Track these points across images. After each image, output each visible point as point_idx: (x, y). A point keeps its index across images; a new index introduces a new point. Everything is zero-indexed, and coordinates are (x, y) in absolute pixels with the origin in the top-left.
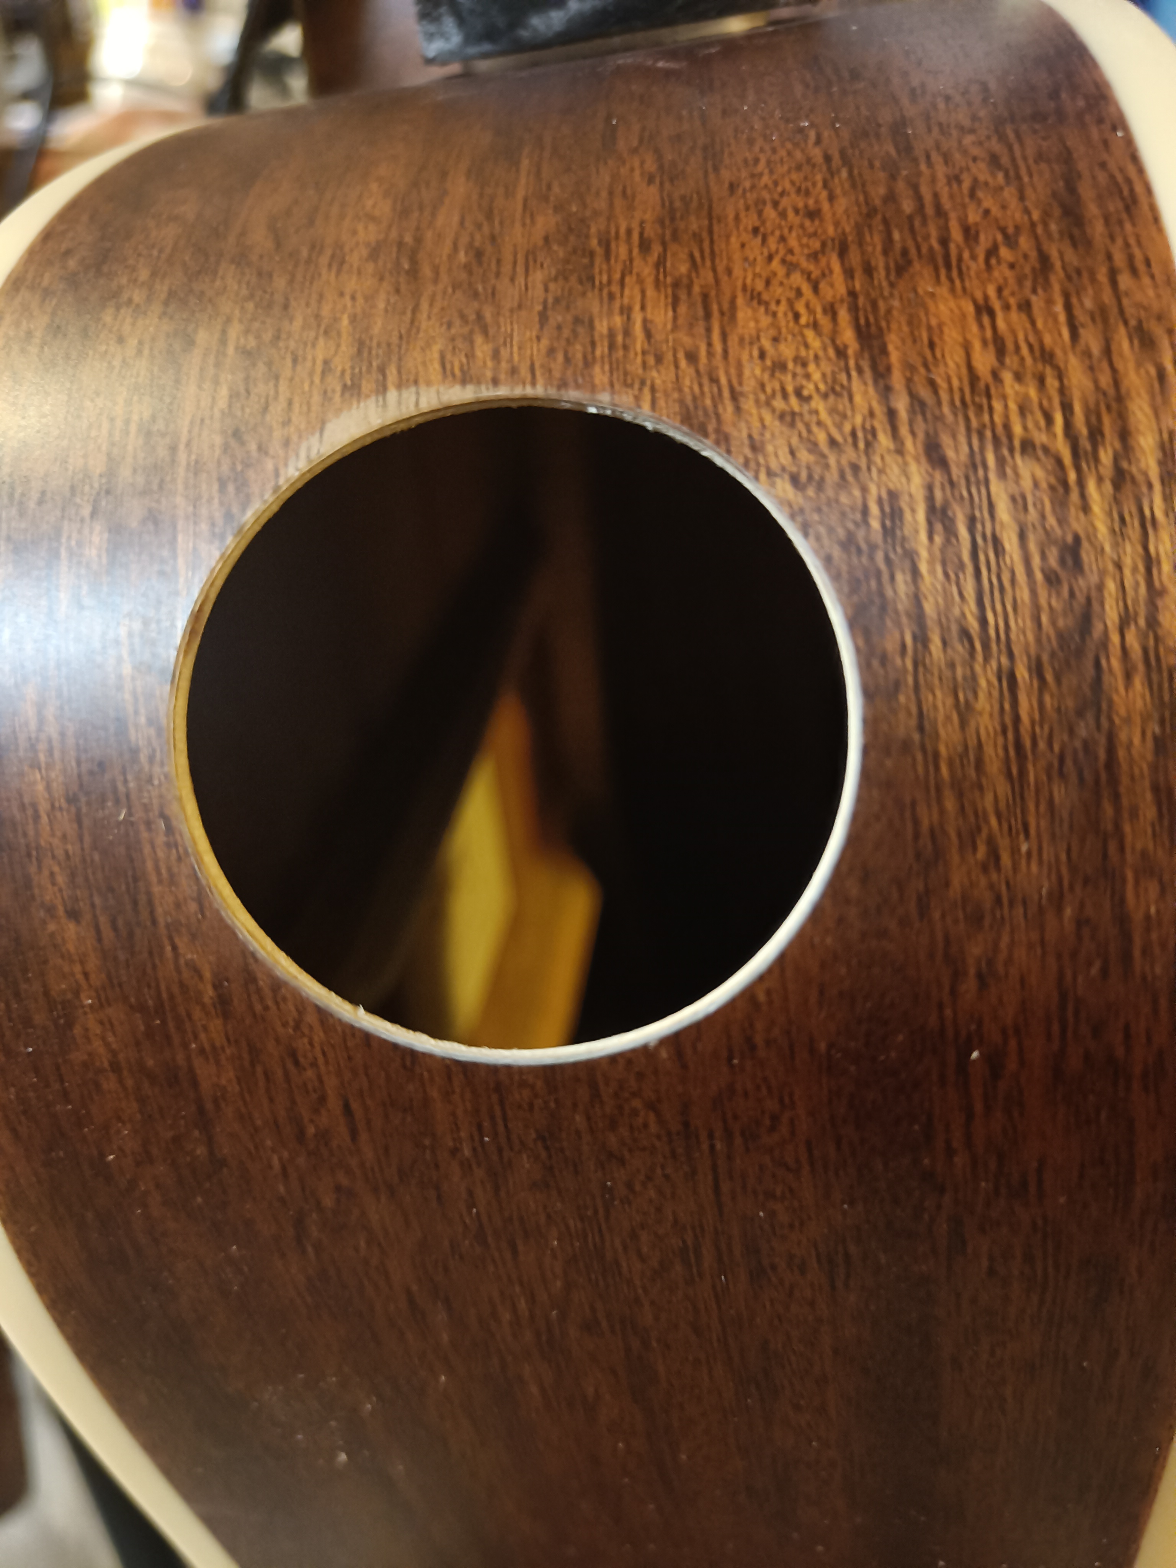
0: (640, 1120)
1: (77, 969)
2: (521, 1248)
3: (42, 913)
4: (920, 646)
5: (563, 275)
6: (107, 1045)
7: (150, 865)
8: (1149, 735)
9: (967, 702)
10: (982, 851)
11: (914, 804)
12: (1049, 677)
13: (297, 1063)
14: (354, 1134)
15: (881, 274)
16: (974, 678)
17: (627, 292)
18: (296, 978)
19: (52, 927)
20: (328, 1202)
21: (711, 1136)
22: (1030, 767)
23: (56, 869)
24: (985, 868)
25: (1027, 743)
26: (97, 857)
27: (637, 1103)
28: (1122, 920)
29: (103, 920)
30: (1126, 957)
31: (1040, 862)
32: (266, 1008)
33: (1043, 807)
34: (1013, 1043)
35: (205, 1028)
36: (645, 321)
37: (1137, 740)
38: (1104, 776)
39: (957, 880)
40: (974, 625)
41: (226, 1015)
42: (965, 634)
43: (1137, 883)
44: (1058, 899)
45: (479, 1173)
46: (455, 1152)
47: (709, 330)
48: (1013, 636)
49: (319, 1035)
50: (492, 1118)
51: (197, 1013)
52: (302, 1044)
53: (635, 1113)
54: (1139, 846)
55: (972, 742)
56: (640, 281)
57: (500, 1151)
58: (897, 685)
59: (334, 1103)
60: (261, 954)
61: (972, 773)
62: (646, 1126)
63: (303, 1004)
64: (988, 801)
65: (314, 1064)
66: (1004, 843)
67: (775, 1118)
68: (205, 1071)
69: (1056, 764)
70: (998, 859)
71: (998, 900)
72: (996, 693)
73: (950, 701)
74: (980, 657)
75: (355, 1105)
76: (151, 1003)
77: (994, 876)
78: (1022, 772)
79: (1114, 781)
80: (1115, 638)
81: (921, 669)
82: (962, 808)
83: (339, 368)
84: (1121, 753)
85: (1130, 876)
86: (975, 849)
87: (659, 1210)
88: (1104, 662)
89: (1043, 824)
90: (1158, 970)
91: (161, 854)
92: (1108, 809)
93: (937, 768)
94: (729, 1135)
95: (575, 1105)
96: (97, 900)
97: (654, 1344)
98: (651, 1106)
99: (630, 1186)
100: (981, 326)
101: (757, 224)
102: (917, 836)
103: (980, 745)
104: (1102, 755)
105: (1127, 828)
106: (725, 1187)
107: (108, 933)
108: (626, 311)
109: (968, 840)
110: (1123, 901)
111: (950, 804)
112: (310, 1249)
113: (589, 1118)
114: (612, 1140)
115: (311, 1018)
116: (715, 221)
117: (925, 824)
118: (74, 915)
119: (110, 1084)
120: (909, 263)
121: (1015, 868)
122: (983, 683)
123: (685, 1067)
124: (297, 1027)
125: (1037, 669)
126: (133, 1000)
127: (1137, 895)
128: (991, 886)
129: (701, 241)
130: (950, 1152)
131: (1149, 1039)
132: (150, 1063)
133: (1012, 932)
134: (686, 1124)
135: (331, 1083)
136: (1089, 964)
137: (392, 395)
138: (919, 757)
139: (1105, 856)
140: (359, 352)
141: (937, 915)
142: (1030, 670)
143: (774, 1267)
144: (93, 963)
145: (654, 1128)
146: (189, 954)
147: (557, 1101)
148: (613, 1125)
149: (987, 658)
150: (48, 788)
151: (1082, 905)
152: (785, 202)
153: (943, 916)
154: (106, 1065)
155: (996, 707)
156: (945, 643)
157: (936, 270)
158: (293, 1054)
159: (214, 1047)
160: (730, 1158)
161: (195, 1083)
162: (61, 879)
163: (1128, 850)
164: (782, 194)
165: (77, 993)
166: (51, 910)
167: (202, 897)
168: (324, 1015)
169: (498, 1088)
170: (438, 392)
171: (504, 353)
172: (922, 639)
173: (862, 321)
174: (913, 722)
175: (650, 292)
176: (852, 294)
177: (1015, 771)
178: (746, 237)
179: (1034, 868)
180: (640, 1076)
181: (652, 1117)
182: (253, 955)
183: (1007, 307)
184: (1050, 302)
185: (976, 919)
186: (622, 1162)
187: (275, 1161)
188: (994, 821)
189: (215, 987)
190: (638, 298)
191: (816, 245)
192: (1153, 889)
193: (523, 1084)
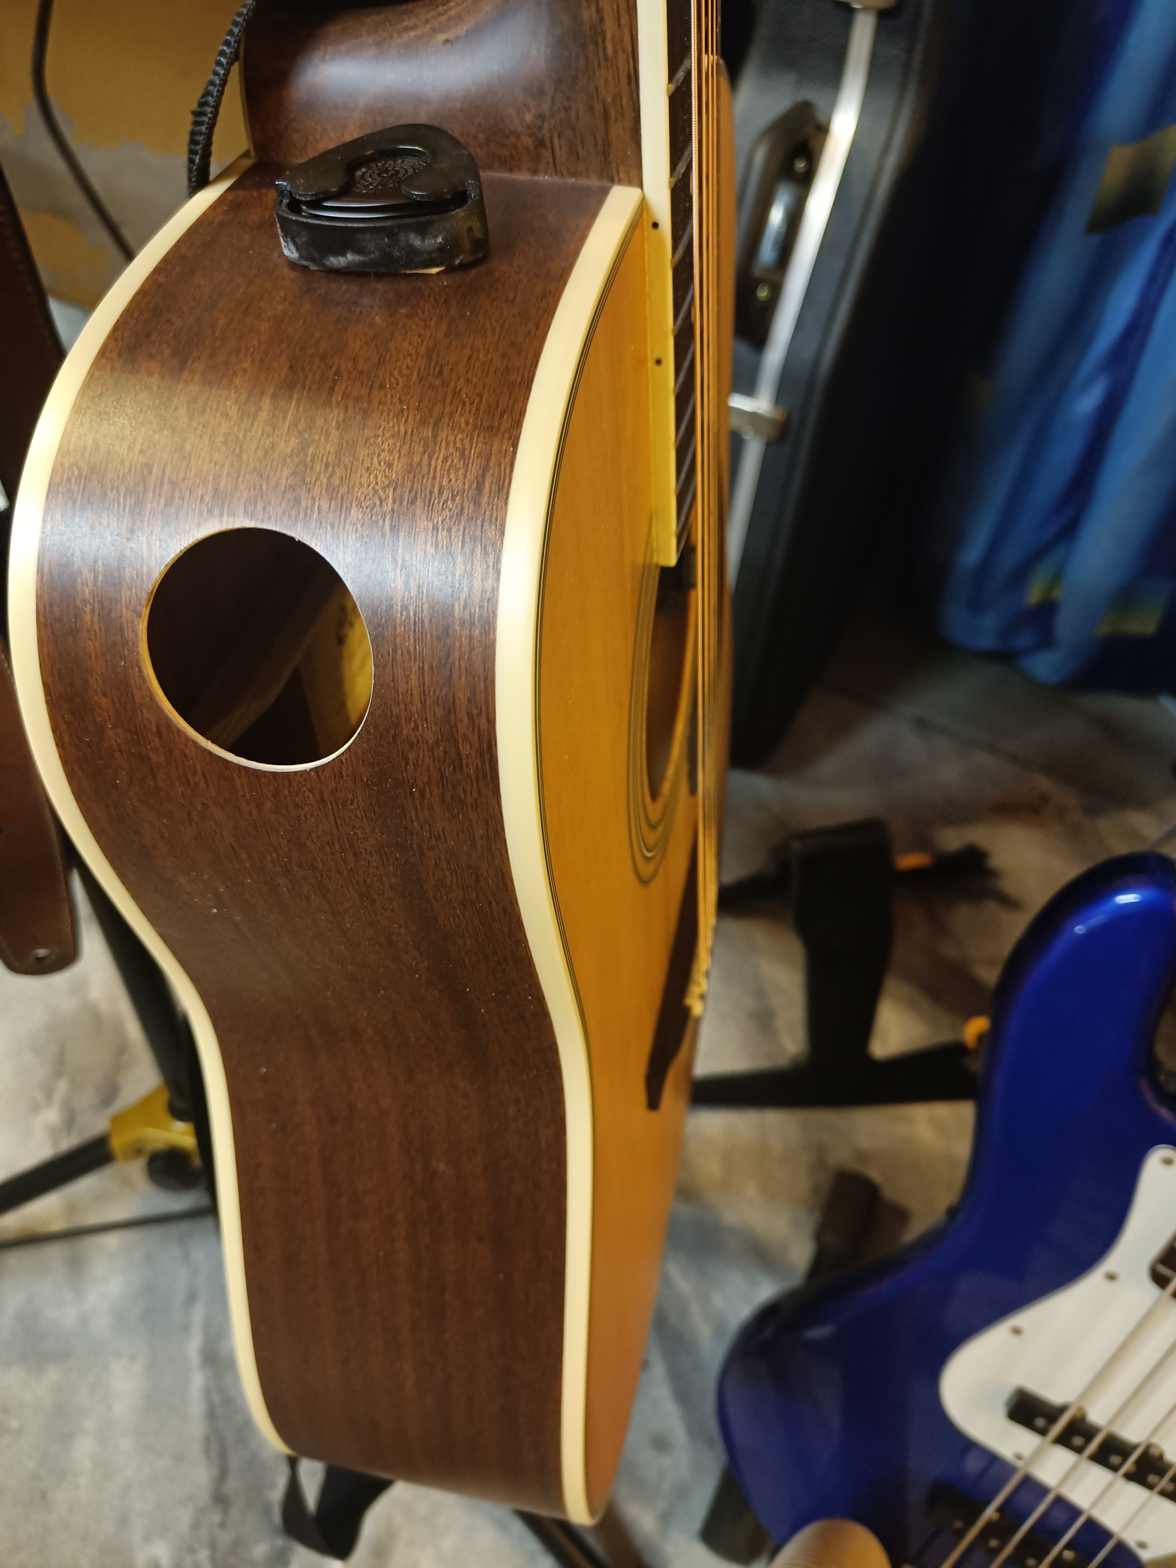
0: (306, 795)
1: (106, 714)
2: (270, 833)
3: (92, 692)
4: (394, 654)
5: (294, 474)
6: (117, 742)
7: (133, 682)
8: (466, 697)
9: (408, 675)
10: (412, 725)
11: (391, 705)
12: (435, 671)
13: (186, 758)
14: (207, 785)
15: (405, 503)
16: (411, 667)
17: (315, 489)
18: (185, 728)
19: (96, 698)
20: (199, 807)
21: (331, 803)
22: (428, 699)
23: (98, 678)
24: (413, 730)
25: (427, 692)
26: (113, 675)
27: (305, 789)
28: (458, 754)
29: (116, 699)
30: (461, 767)
31: (431, 732)
32: (175, 738)
33: (432, 714)
34: (427, 788)
35: (153, 742)
36: (319, 505)
37: (462, 697)
38: (451, 707)
39: (404, 732)
40: (412, 649)
41: (161, 738)
42: (409, 652)
43: (463, 743)
44: (437, 743)
45: (253, 805)
46: (243, 796)
47: (340, 515)
48: (424, 655)
49: (193, 750)
50: (256, 786)
51: (150, 736)
52: (187, 751)
53: (304, 792)
54: (463, 731)
55: (410, 689)
56: (321, 486)
57: (260, 798)
58: (386, 665)
59: (199, 773)
60: (173, 718)
61: (409, 698)
62: (309, 797)
63: (187, 739)
64: (414, 709)
65: (192, 759)
66: (419, 723)
67: (352, 801)
68: (153, 757)
69: (436, 700)
70: (418, 728)
71: (418, 741)
72: (418, 674)
73: (403, 673)
74: (413, 661)
75: (207, 775)
76: (133, 729)
77: (417, 734)
78: (425, 700)
79: (455, 710)
80: (457, 662)
81: (394, 662)
82: (406, 710)
83: (207, 501)
84: (457, 701)
85: (460, 740)
86: (410, 723)
87: (317, 826)
88: (453, 670)
89: (432, 719)
90: (472, 772)
91: (136, 678)
92: (452, 717)
93: (398, 695)
94: (337, 805)
95: (284, 786)
96: (114, 691)
97: (325, 877)
98: (310, 791)
99: (306, 816)
100: (433, 536)
101: (369, 465)
102: (392, 716)
103: (412, 690)
104: (451, 700)
105: (459, 725)
106: (339, 822)
107: (118, 705)
108: (313, 499)
109: (409, 721)
110: (458, 747)
111: (402, 707)
112: (194, 824)
113: (289, 792)
114: (298, 800)
115: (190, 743)
116: (355, 459)
117: (394, 713)
118: (104, 694)
119: (118, 755)
120: (416, 500)
121: (424, 732)
122: (414, 669)
123: (320, 778)
124: (186, 745)
125: (431, 668)
126: (126, 728)
127: (463, 747)
128: (416, 736)
129: (346, 470)
130: (412, 821)
131: (471, 794)
132: (133, 750)
133: (424, 752)
134: (322, 798)
135: (199, 767)
136: (449, 767)
137: (225, 518)
138: (393, 690)
139: (452, 732)
140: (215, 494)
141: (399, 743)
142: (429, 668)
143: (361, 853)
144: (112, 713)
145: (311, 798)
146: (147, 715)
147: (278, 784)
148: (298, 795)
149: (415, 662)
150: (95, 648)
151: (445, 747)
152: (383, 455)
153: (401, 743)
154: (116, 749)
155: (418, 678)
156: (402, 654)
157: (425, 505)
158: (185, 754)
159: (156, 748)
160: (338, 812)
161: (149, 759)
162: (100, 681)
163: (459, 732)
164: (383, 450)
165: (106, 722)
166: (96, 692)
167: (151, 696)
168: (195, 743)
169: (257, 777)
170: (242, 521)
171: (267, 509)
172: (395, 651)
173: (393, 524)
174: (391, 678)
175: (324, 492)
176: (393, 510)
177: (423, 700)
178: (364, 471)
179: (430, 733)
180: (305, 780)
181: (311, 795)
182: (170, 718)
183: (443, 529)
184: (458, 530)
185: (412, 746)
186: (302, 808)
187: (180, 791)
188: (416, 715)
189: (156, 728)
190: (319, 493)
191: (387, 482)
192: (468, 746)
193: (265, 777)
